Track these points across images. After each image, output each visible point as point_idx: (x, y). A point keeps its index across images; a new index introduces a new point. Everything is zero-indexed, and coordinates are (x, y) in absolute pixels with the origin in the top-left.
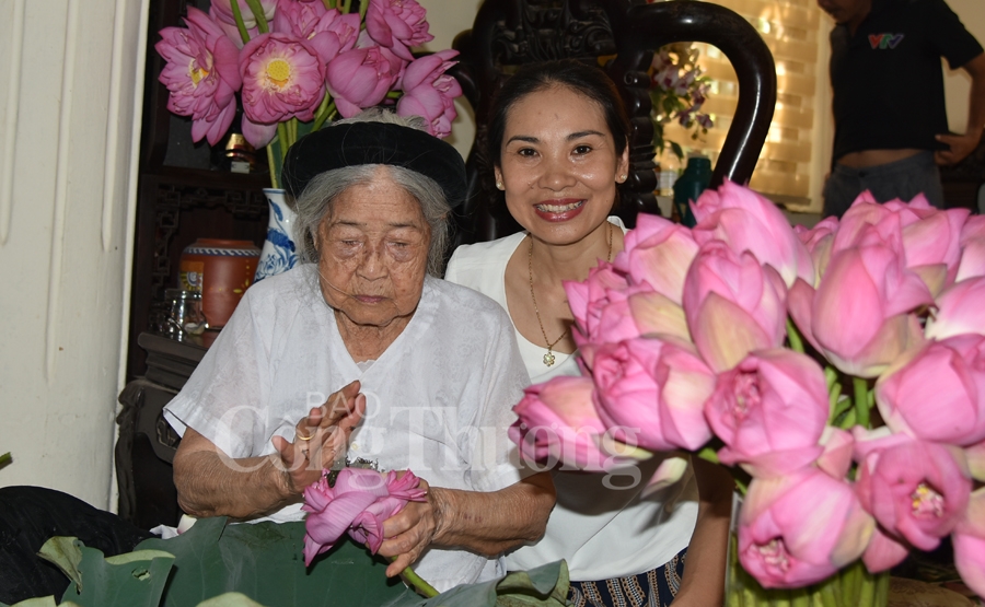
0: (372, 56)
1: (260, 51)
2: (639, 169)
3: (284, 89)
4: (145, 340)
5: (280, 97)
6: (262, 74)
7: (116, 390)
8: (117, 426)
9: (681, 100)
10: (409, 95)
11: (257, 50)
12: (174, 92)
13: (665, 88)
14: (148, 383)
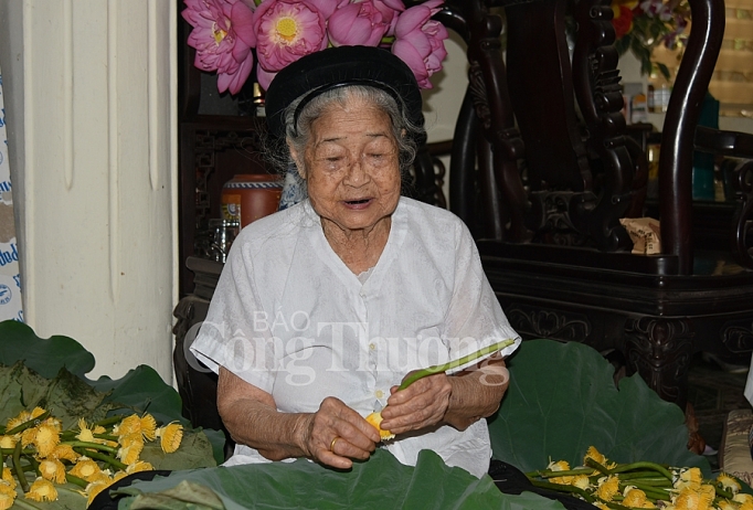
0: (366, 9)
1: (270, 12)
2: (607, 91)
3: (292, 43)
4: (191, 262)
5: (288, 49)
6: (273, 31)
7: (172, 306)
8: (174, 336)
9: (668, 25)
10: (401, 39)
11: (267, 11)
12: (201, 51)
13: (651, 15)
14: (196, 299)
